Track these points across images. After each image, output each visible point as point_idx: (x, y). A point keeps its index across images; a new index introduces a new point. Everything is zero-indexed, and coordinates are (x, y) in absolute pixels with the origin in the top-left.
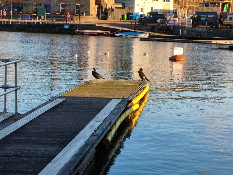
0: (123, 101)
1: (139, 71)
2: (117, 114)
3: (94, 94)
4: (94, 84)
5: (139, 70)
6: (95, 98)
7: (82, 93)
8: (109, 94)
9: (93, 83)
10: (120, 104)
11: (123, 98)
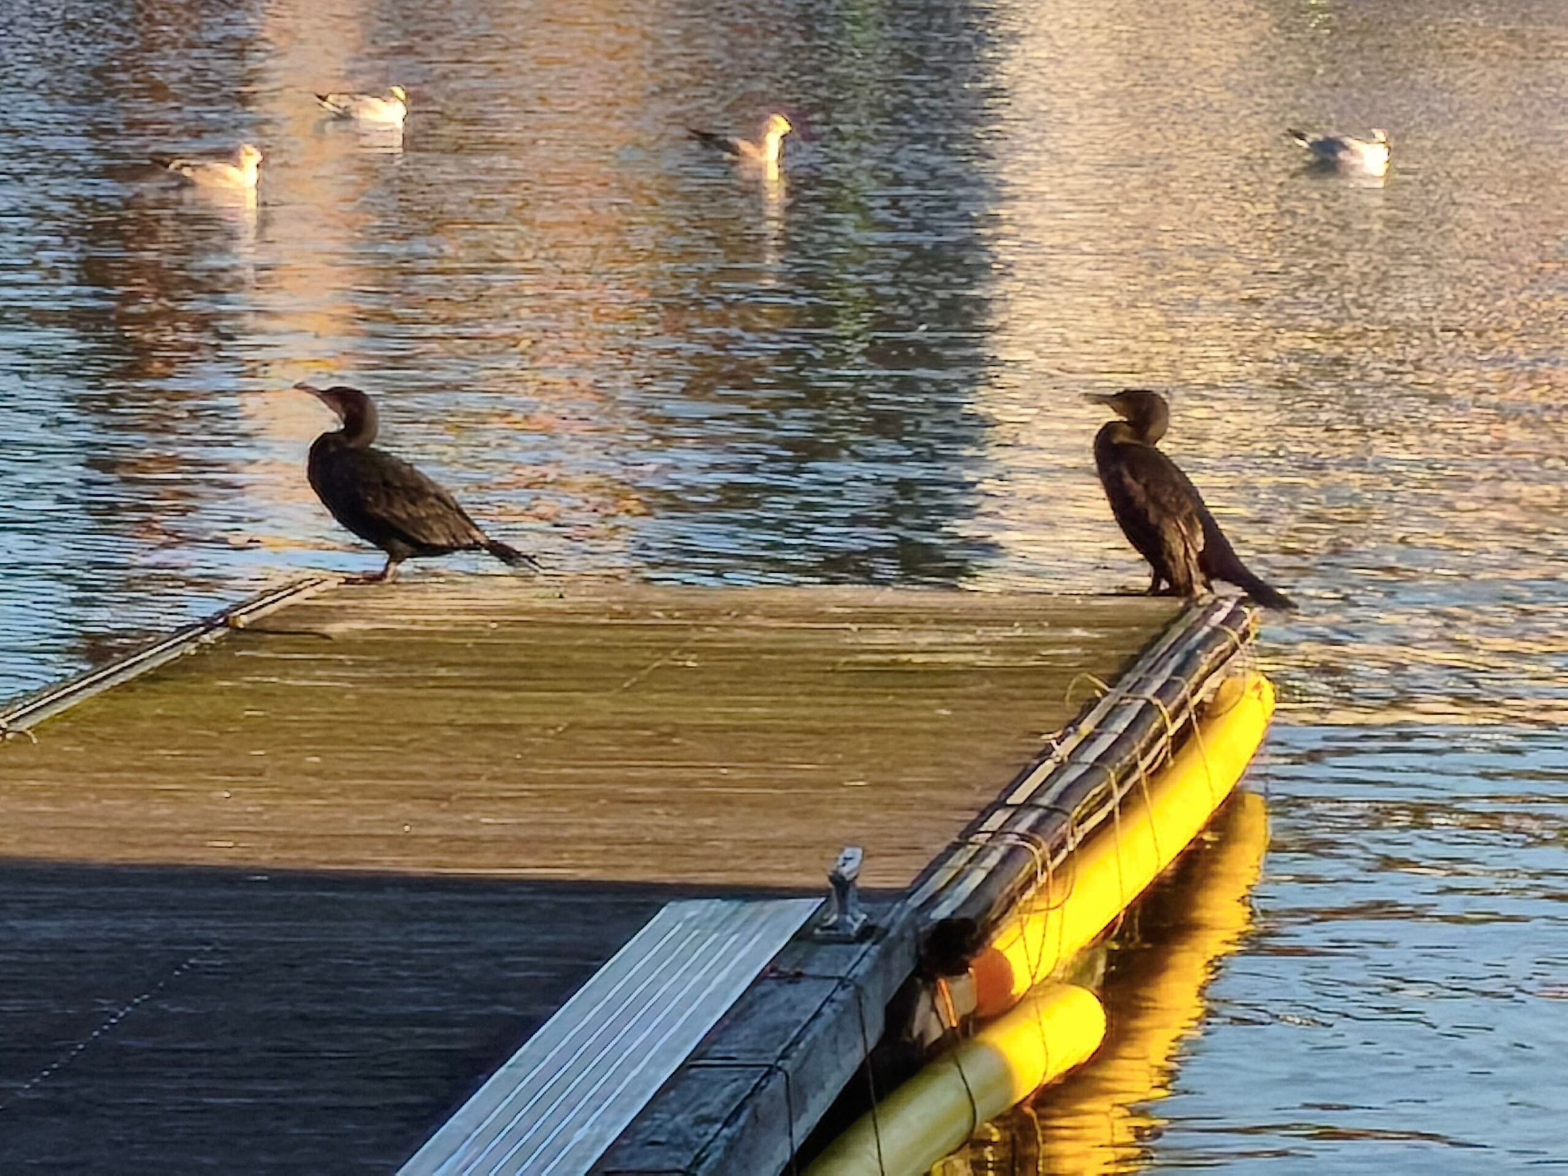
0: (837, 937)
1: (1108, 430)
2: (732, 1145)
3: (354, 823)
4: (345, 644)
5: (1108, 415)
6: (377, 882)
7: (143, 795)
8: (606, 825)
9: (335, 628)
10: (788, 992)
11: (841, 885)
